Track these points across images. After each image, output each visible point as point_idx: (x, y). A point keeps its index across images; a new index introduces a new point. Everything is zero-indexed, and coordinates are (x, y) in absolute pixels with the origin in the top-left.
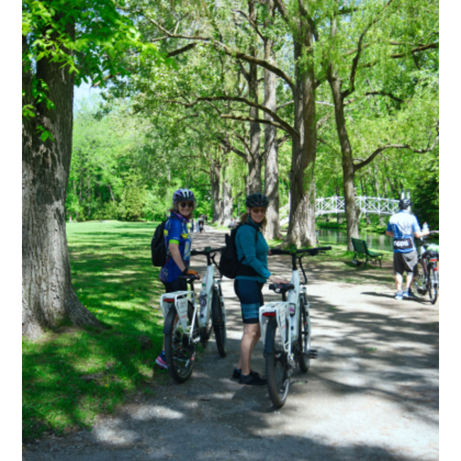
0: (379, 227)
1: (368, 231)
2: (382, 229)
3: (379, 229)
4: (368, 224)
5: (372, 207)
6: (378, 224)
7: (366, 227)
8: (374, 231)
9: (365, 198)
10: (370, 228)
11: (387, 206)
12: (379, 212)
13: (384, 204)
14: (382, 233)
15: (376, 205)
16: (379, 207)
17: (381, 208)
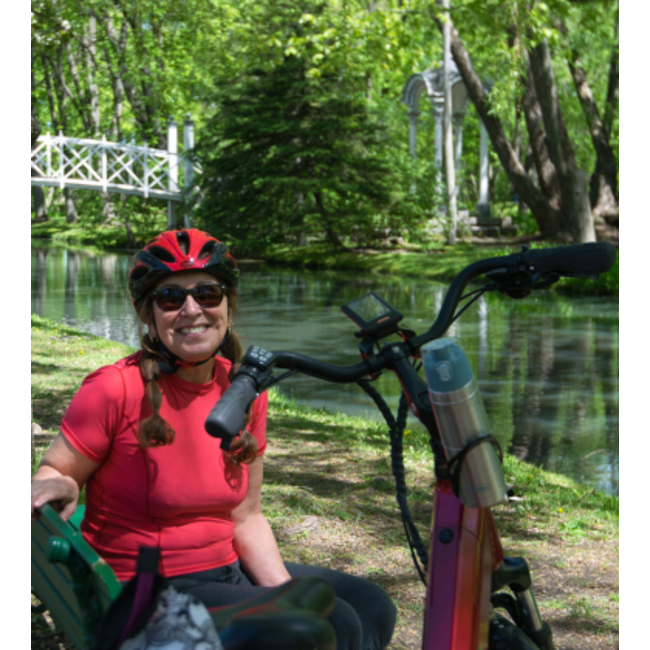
0: (101, 229)
1: (70, 240)
2: (109, 237)
3: (102, 237)
4: (70, 219)
5: (83, 169)
6: (100, 220)
7: (65, 229)
8: (87, 242)
9: (62, 139)
10: (75, 231)
11: (127, 167)
12: (104, 183)
13: (119, 159)
14: (110, 249)
15: (96, 164)
16: (104, 171)
17: (110, 173)
